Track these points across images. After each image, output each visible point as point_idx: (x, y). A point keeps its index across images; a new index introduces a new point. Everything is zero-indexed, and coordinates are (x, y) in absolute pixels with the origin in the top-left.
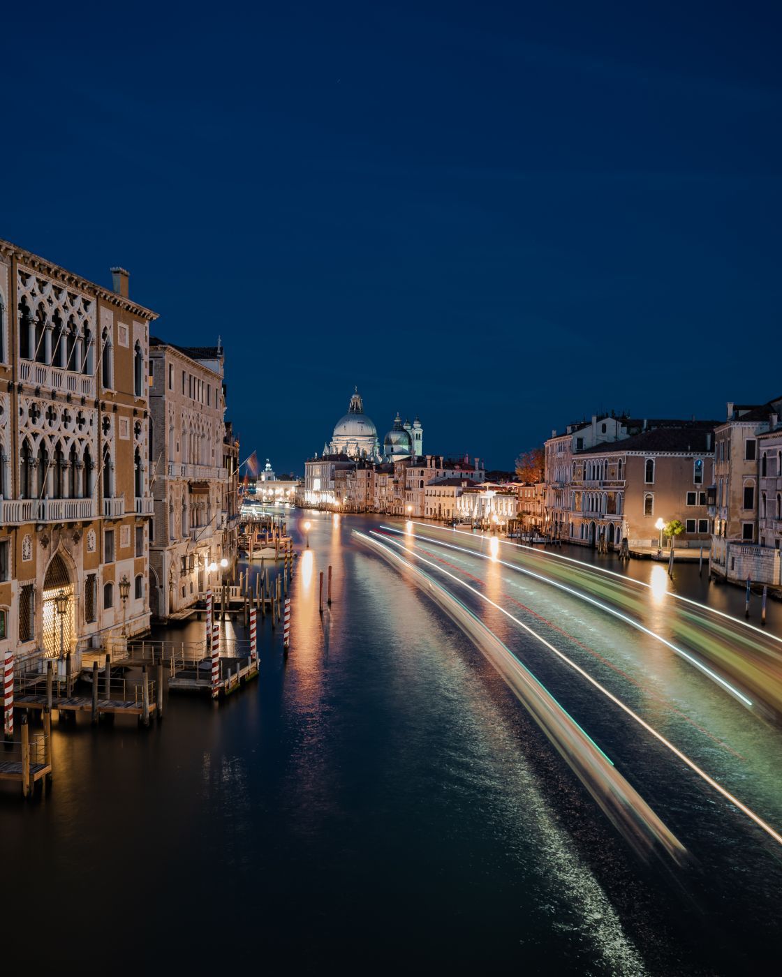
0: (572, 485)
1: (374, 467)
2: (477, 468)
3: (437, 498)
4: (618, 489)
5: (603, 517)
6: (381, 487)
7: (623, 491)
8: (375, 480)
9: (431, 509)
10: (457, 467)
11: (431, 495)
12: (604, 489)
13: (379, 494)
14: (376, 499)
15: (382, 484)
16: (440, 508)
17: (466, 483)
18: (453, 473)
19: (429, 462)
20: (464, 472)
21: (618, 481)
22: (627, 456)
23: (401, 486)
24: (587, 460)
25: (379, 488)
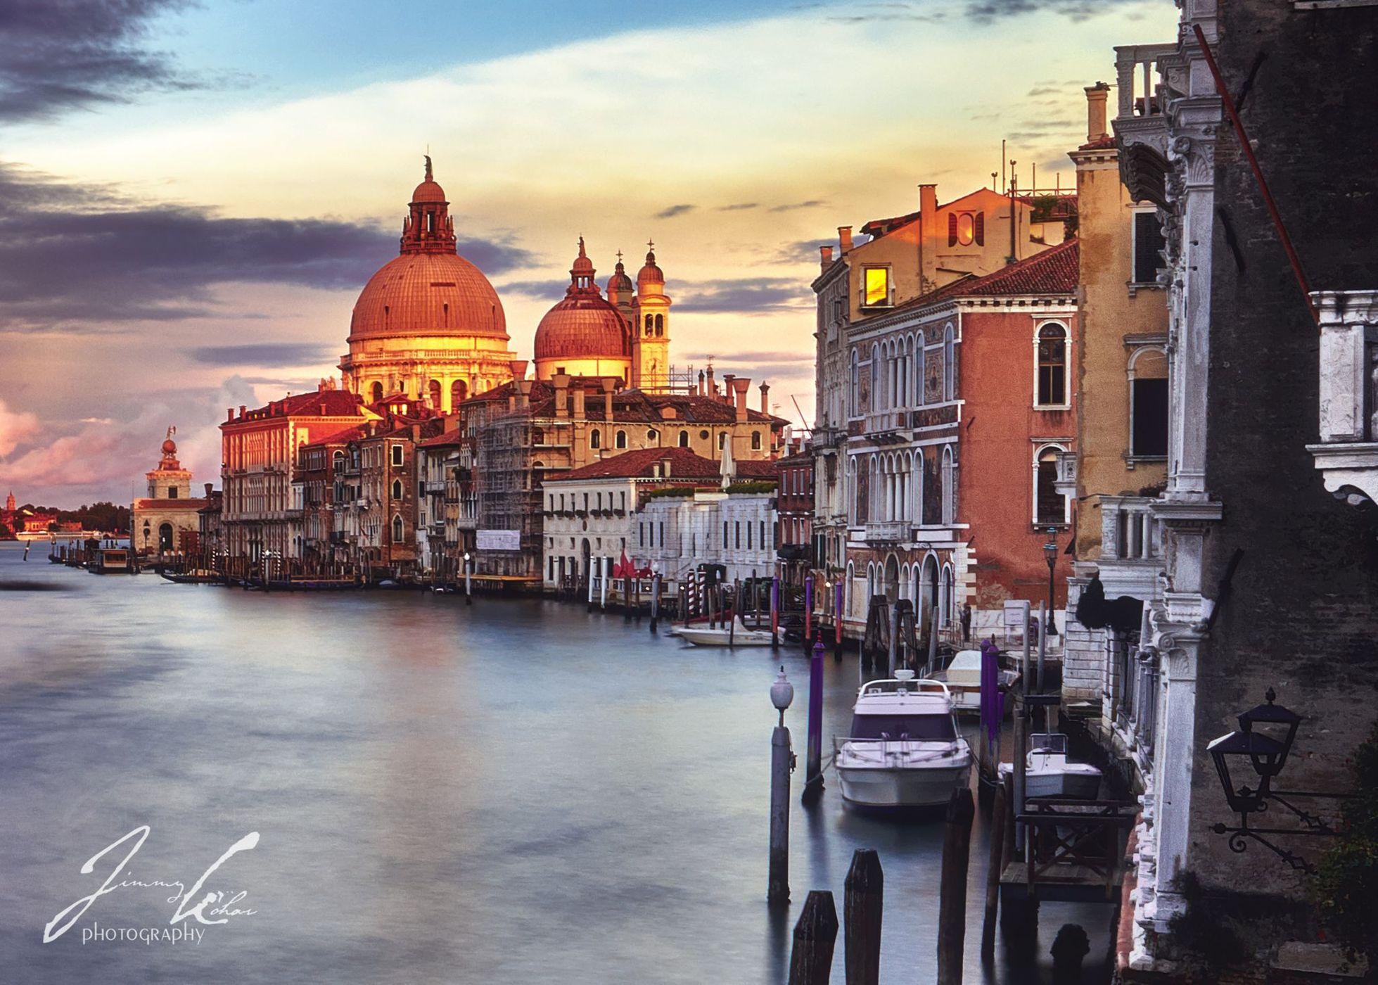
0: (851, 433)
1: (416, 430)
2: (741, 417)
3: (578, 521)
4: (945, 433)
5: (914, 540)
6: (434, 493)
7: (955, 439)
8: (420, 471)
9: (562, 560)
10: (669, 413)
11: (561, 514)
12: (917, 437)
13: (429, 521)
14: (421, 536)
15: (435, 488)
16: (587, 554)
17: (668, 465)
18: (651, 435)
19: (561, 398)
20: (693, 432)
21: (945, 404)
22: (963, 314)
23: (479, 486)
24: (879, 338)
25: (430, 497)
